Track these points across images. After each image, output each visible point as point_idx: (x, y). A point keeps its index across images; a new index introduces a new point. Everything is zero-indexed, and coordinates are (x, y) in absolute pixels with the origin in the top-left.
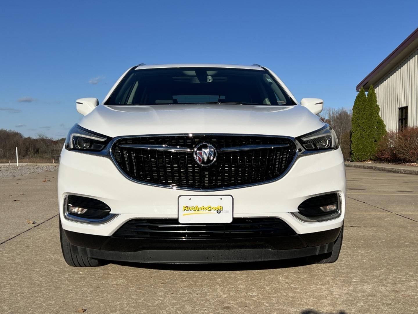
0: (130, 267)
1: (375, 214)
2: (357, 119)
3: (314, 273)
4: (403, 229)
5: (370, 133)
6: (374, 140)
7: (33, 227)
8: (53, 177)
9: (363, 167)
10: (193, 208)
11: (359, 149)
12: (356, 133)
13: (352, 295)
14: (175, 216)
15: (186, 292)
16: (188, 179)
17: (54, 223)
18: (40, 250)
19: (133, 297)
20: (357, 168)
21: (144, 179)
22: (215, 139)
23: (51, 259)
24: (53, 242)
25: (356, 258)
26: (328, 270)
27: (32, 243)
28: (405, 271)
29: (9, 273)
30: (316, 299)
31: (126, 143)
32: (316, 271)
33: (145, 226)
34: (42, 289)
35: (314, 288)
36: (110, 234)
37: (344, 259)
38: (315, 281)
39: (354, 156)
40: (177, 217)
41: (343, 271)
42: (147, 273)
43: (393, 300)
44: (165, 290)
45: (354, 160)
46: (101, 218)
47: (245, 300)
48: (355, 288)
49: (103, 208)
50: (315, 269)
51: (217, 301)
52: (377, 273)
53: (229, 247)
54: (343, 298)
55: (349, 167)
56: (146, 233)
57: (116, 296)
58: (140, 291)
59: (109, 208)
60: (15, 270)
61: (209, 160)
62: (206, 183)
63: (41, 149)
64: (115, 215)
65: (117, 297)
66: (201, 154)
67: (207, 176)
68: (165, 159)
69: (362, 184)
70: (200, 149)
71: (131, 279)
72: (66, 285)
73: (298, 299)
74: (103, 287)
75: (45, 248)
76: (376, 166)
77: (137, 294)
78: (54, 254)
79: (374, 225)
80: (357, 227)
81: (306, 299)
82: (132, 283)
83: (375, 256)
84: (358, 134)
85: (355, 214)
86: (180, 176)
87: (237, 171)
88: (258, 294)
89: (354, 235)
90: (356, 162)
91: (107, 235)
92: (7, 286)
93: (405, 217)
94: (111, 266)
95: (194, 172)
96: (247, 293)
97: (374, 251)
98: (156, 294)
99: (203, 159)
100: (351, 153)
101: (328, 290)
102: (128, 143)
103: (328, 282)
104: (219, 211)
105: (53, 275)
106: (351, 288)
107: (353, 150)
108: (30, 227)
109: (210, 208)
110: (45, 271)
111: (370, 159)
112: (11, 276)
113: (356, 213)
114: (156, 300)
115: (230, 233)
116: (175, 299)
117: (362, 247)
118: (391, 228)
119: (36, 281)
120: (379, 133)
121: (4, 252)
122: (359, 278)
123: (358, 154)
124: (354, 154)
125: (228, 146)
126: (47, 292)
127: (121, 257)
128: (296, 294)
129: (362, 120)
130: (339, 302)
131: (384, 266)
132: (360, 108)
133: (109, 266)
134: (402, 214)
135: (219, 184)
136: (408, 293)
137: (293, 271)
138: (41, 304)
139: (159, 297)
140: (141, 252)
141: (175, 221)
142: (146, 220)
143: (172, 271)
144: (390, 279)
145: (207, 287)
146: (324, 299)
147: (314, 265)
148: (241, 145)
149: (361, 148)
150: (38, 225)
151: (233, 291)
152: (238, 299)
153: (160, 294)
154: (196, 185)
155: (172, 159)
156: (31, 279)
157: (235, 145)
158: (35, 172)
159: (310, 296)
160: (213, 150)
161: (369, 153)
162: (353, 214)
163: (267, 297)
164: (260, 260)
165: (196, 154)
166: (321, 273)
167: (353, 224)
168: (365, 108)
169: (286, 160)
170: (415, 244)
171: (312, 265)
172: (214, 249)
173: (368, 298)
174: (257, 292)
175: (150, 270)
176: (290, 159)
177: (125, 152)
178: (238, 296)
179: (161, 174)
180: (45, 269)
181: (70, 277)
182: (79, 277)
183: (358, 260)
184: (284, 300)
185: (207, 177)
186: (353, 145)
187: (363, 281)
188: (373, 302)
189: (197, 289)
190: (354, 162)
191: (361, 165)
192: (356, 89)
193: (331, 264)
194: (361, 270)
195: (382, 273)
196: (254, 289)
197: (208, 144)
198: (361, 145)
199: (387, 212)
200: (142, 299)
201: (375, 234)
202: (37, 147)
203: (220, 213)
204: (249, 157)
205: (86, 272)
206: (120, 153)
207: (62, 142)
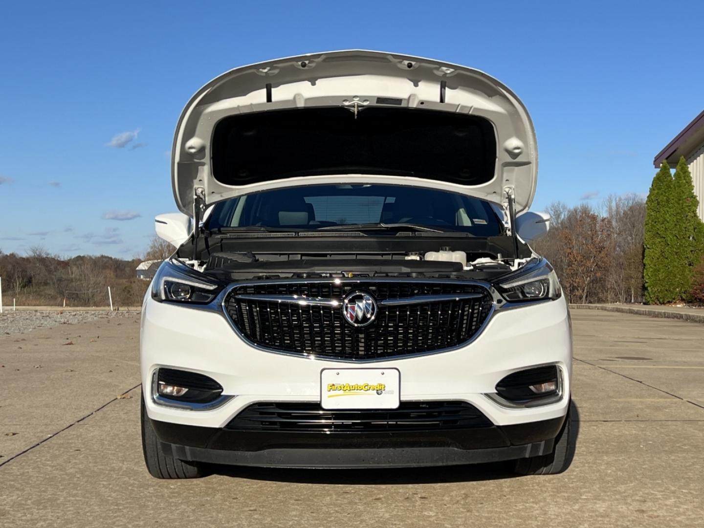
0: (245, 479)
1: (652, 402)
2: (656, 222)
3: (526, 488)
4: (690, 425)
5: (678, 249)
6: (686, 262)
7: (74, 422)
8: (80, 336)
9: (665, 315)
10: (342, 387)
11: (659, 280)
12: (653, 248)
13: (576, 515)
14: (317, 399)
15: (332, 511)
16: (335, 344)
17: (109, 415)
18: (98, 456)
19: (256, 516)
20: (653, 317)
21: (272, 345)
22: (373, 286)
23: (121, 468)
24: (116, 444)
25: (596, 467)
26: (549, 483)
27: (82, 446)
28: (666, 486)
29: (63, 487)
30: (520, 520)
31: (246, 293)
32: (529, 484)
33: (273, 413)
34: (121, 507)
35: (521, 507)
36: (222, 425)
37: (577, 469)
38: (524, 498)
39: (648, 293)
40: (319, 400)
41: (571, 485)
42: (272, 487)
43: (633, 521)
44: (301, 509)
45: (649, 302)
46: (209, 402)
47: (417, 521)
48: (582, 507)
49: (213, 387)
50: (529, 482)
51: (377, 522)
52: (622, 488)
53: (395, 445)
54: (560, 518)
55: (638, 315)
56: (274, 423)
57: (230, 516)
58: (264, 509)
59: (221, 387)
60: (70, 483)
61: (365, 319)
62: (362, 351)
63: (37, 277)
64: (228, 398)
65: (232, 516)
66: (353, 309)
67: (363, 340)
68: (302, 316)
69: (648, 349)
70: (352, 301)
71: (249, 495)
72: (154, 502)
73: (494, 519)
74: (209, 505)
75: (106, 453)
76: (688, 313)
77: (260, 514)
78: (123, 461)
79: (643, 419)
80: (614, 422)
81: (507, 519)
82: (251, 500)
83: (627, 465)
84: (656, 250)
85: (617, 402)
86: (323, 341)
87: (406, 333)
88: (437, 513)
89: (605, 435)
90: (654, 304)
91: (217, 426)
92: (67, 504)
93: (701, 407)
94: (215, 477)
95: (343, 334)
96: (422, 512)
97: (629, 458)
98: (288, 513)
99: (357, 316)
100: (644, 288)
101: (541, 509)
102: (248, 292)
103: (545, 499)
104: (379, 392)
105: (131, 490)
106: (577, 507)
107: (647, 282)
108: (70, 421)
109: (366, 387)
110: (118, 485)
111: (680, 299)
112: (68, 491)
113: (619, 400)
114: (290, 521)
115: (396, 424)
116: (317, 520)
117: (611, 452)
118: (670, 423)
119: (108, 497)
120: (698, 249)
121: (44, 459)
122: (592, 494)
123: (656, 289)
124: (649, 288)
125: (393, 297)
126: (128, 512)
127: (237, 460)
128: (492, 514)
129: (663, 223)
130: (553, 523)
131: (637, 479)
132: (659, 201)
133: (212, 478)
134: (698, 402)
135: (379, 352)
136: (660, 513)
137: (495, 485)
138: (125, 525)
139: (292, 516)
140: (266, 452)
141: (317, 406)
142: (274, 404)
143: (310, 485)
144: (639, 495)
145: (362, 505)
146: (532, 520)
147: (529, 477)
148: (412, 295)
149: (664, 277)
150: (84, 419)
151: (402, 510)
152: (408, 519)
153: (294, 513)
154: (346, 354)
155: (312, 315)
156: (99, 495)
157: (403, 296)
158: (44, 326)
159: (513, 516)
160: (370, 302)
161: (678, 287)
162: (614, 401)
163: (450, 517)
164: (440, 464)
165: (347, 310)
166: (536, 487)
167: (608, 418)
168: (668, 201)
169: (477, 317)
170: (699, 448)
171: (526, 477)
172: (374, 448)
173: (596, 519)
174: (435, 511)
175: (276, 484)
176: (484, 315)
177: (243, 306)
178: (408, 517)
179: (297, 337)
180: (116, 482)
181: (158, 492)
182: (170, 492)
183: (599, 471)
184: (474, 521)
185: (362, 343)
186: (648, 273)
187: (597, 498)
188: (604, 523)
189: (348, 507)
190: (649, 304)
191: (660, 311)
192: (654, 164)
193: (555, 475)
194: (600, 484)
195: (629, 488)
196: (432, 507)
197: (363, 295)
198: (663, 272)
199: (673, 398)
200: (269, 519)
201: (640, 433)
202: (28, 273)
203: (381, 394)
204: (424, 311)
205: (179, 486)
206: (237, 307)
207: (78, 263)
